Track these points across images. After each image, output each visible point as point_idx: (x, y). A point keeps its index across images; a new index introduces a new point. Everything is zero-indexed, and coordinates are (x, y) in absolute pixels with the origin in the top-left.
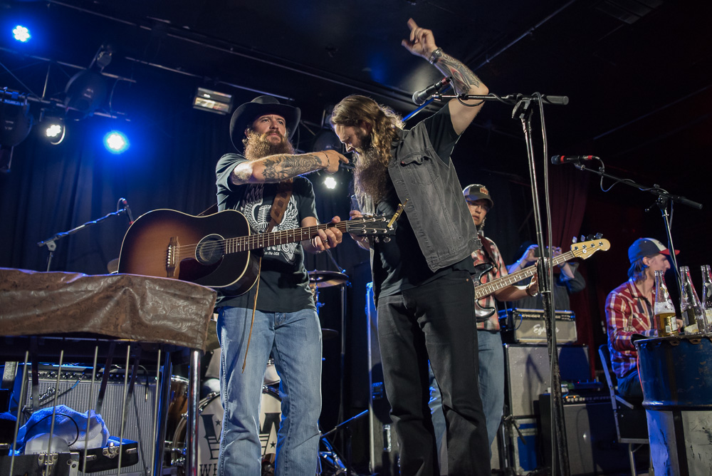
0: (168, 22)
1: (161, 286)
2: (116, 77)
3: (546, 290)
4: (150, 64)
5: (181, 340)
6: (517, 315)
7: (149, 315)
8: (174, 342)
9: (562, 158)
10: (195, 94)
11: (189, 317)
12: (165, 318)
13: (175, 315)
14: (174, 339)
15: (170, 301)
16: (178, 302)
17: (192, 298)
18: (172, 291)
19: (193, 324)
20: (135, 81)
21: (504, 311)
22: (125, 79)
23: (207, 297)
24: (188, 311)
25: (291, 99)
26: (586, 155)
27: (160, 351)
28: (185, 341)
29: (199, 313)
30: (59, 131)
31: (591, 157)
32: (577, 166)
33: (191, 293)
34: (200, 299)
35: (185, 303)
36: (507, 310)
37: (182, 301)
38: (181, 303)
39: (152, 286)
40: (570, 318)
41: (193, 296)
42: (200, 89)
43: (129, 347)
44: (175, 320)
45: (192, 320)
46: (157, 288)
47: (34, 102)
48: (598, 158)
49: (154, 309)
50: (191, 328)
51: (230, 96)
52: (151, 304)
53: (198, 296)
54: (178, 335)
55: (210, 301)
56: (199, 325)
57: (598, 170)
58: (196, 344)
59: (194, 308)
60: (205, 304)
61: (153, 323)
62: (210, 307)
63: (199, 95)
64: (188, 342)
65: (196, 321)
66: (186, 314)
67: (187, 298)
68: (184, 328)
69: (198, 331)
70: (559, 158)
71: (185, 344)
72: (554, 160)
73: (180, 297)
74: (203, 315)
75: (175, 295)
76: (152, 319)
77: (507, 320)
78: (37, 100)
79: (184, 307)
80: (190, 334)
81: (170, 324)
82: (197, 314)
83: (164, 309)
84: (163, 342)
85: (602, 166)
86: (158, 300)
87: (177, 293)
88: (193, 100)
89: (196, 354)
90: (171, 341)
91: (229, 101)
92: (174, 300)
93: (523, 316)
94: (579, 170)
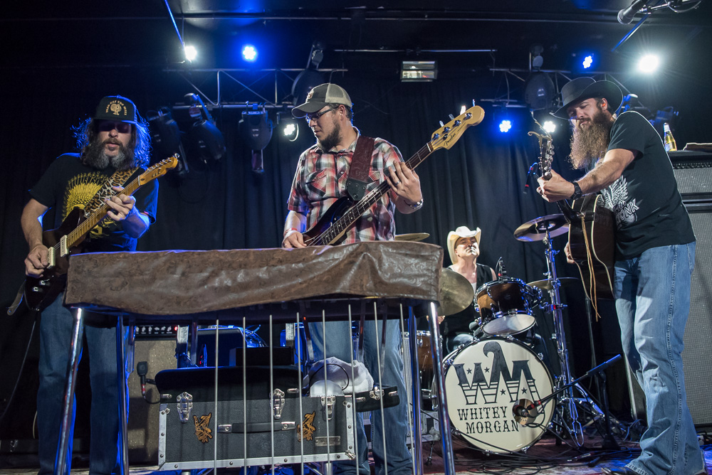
0: (363, 7)
1: (393, 248)
2: (330, 70)
4: (356, 51)
5: (417, 294)
7: (387, 274)
8: (412, 296)
10: (400, 69)
11: (422, 273)
12: (401, 275)
13: (409, 272)
14: (412, 293)
15: (403, 260)
16: (410, 260)
17: (422, 256)
18: (403, 252)
19: (426, 279)
20: (346, 70)
22: (338, 70)
23: (435, 254)
24: (419, 267)
25: (494, 50)
27: (401, 305)
28: (421, 294)
29: (430, 268)
30: (294, 129)
33: (420, 251)
34: (429, 256)
35: (417, 261)
37: (413, 259)
38: (413, 261)
39: (385, 249)
41: (422, 254)
42: (404, 62)
43: (375, 303)
44: (410, 277)
45: (424, 275)
46: (390, 250)
47: (271, 109)
49: (391, 269)
50: (424, 282)
51: (433, 62)
52: (387, 264)
53: (427, 254)
54: (414, 290)
55: (438, 257)
56: (431, 279)
58: (431, 296)
59: (424, 265)
60: (434, 260)
61: (392, 281)
62: (439, 262)
63: (403, 68)
64: (423, 295)
65: (428, 276)
66: (418, 271)
67: (417, 257)
68: (419, 283)
69: (431, 285)
71: (421, 297)
73: (411, 256)
74: (434, 270)
75: (406, 255)
76: (390, 278)
78: (272, 107)
79: (416, 265)
80: (424, 288)
81: (406, 280)
82: (428, 270)
83: (399, 268)
84: (403, 297)
86: (392, 260)
87: (408, 252)
88: (400, 74)
89: (433, 305)
90: (409, 295)
91: (433, 67)
92: (406, 259)
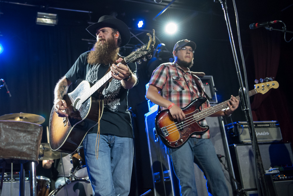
1: (10, 126)
3: (247, 108)
4: (10, 2)
5: (23, 156)
6: (240, 126)
7: (4, 143)
8: (19, 158)
9: (256, 24)
10: (36, 16)
11: (27, 142)
12: (13, 144)
13: (19, 142)
14: (19, 156)
15: (15, 134)
16: (20, 134)
17: (28, 131)
18: (16, 128)
19: (30, 146)
21: (231, 124)
23: (37, 130)
24: (26, 139)
25: (90, 12)
26: (273, 21)
27: (12, 164)
28: (25, 156)
29: (33, 139)
31: (276, 21)
32: (267, 28)
33: (27, 128)
34: (33, 131)
35: (24, 135)
36: (233, 123)
37: (22, 133)
38: (22, 134)
39: (4, 126)
40: (276, 125)
41: (29, 130)
42: (39, 13)
44: (19, 145)
45: (29, 144)
46: (7, 127)
48: (281, 21)
49: (6, 139)
50: (28, 148)
51: (55, 15)
52: (4, 136)
53: (32, 130)
54: (21, 153)
55: (39, 132)
56: (33, 146)
57: (282, 29)
58: (32, 157)
59: (29, 137)
60: (36, 134)
61: (6, 148)
62: (39, 136)
63: (38, 16)
64: (27, 157)
65: (31, 145)
66: (25, 141)
67: (25, 132)
68: (25, 149)
69: (33, 150)
70: (254, 25)
71: (26, 158)
72: (251, 27)
73: (21, 131)
74: (35, 141)
75: (18, 130)
76: (6, 145)
77: (233, 129)
79: (24, 137)
80: (28, 152)
81: (16, 147)
82: (31, 140)
83: (12, 139)
84: (13, 158)
85: (284, 26)
86: (8, 134)
87: (20, 129)
88: (35, 20)
89: (33, 163)
90: (17, 157)
91: (55, 18)
92: (18, 133)
93: (244, 126)
94: (268, 30)
